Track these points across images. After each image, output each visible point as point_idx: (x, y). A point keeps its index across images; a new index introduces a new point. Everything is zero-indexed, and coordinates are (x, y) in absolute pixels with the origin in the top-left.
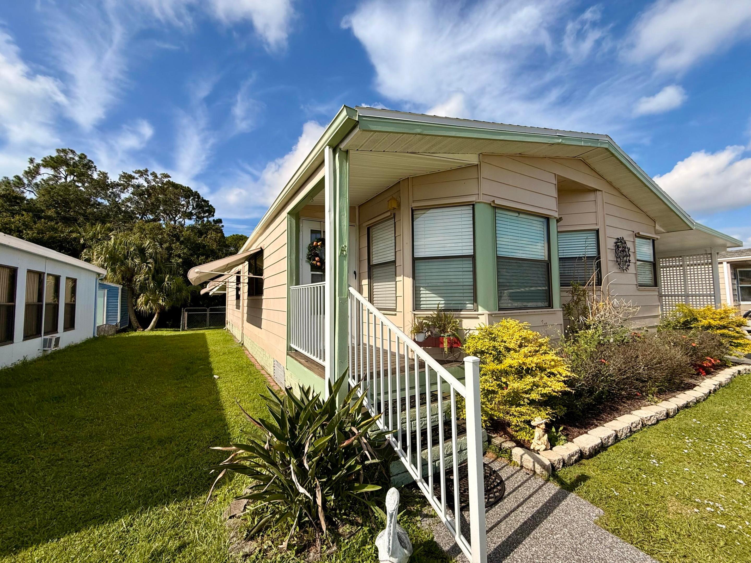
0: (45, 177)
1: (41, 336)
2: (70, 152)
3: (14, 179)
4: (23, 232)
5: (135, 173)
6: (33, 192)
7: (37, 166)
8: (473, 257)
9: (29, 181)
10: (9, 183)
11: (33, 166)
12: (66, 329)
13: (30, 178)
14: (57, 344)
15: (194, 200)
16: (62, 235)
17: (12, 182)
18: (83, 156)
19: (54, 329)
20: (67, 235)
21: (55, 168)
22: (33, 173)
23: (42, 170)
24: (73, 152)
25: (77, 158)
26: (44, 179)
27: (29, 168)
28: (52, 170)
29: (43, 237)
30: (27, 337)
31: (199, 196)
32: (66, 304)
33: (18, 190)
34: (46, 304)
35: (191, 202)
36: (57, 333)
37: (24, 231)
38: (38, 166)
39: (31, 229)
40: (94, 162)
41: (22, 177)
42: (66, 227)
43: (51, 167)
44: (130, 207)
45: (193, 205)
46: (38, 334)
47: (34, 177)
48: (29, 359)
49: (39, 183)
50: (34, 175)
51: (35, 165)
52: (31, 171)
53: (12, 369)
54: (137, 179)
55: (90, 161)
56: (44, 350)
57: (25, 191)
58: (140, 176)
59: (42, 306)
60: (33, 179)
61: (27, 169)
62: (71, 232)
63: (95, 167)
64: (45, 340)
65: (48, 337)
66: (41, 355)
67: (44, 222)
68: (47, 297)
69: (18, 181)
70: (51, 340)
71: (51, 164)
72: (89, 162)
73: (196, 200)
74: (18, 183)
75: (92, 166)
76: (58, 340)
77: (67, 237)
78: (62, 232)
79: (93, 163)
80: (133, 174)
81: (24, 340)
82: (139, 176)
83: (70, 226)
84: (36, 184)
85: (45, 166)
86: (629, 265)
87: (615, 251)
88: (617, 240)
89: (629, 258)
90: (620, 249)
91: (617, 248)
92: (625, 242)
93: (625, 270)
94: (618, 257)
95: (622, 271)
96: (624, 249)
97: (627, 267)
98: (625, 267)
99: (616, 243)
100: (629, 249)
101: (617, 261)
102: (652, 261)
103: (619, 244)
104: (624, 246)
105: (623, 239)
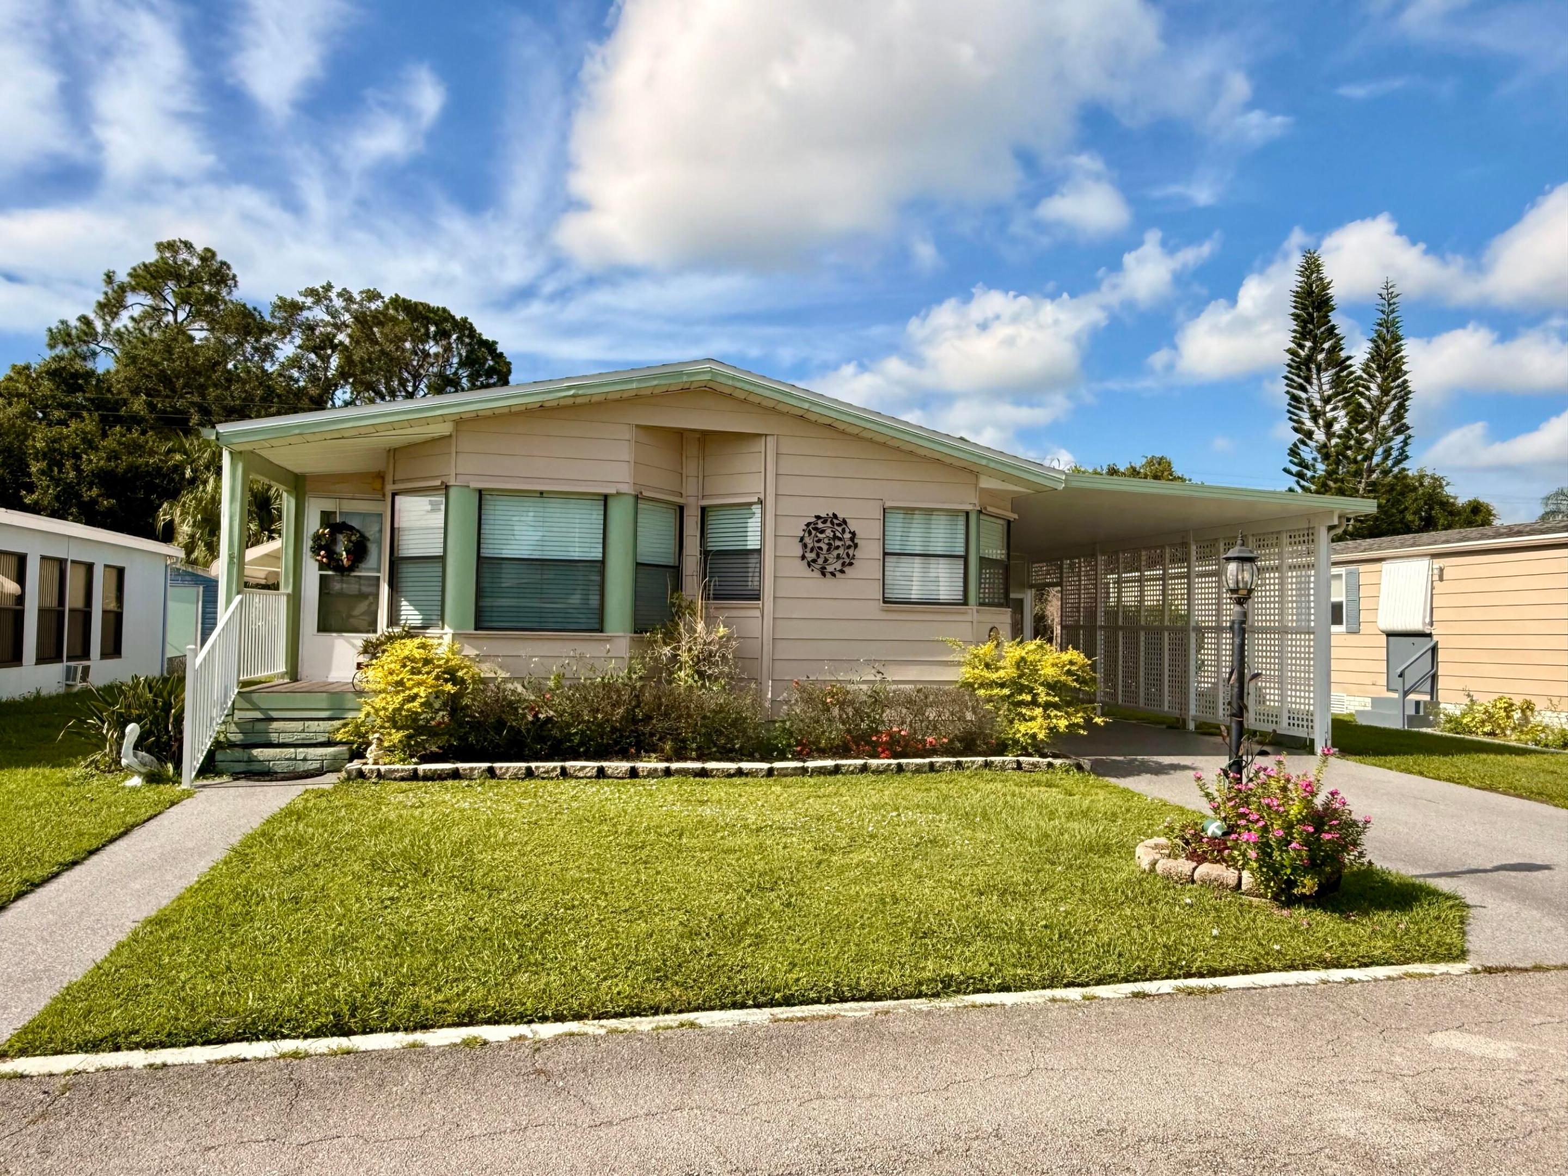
0: (137, 312)
1: (62, 661)
2: (182, 246)
3: (78, 324)
4: (81, 458)
5: (306, 296)
6: (112, 351)
7: (119, 291)
8: (442, 559)
9: (107, 325)
10: (69, 335)
11: (113, 291)
12: (104, 656)
13: (108, 318)
14: (85, 677)
15: (462, 343)
16: (151, 461)
17: (74, 332)
18: (209, 255)
19: (85, 654)
20: (160, 460)
21: (155, 291)
22: (114, 306)
23: (131, 298)
24: (188, 246)
25: (196, 262)
26: (136, 315)
27: (106, 293)
28: (149, 297)
29: (117, 467)
30: (42, 659)
31: (472, 329)
32: (105, 612)
33: (85, 348)
34: (70, 610)
35: (454, 346)
36: (89, 659)
37: (84, 456)
38: (122, 289)
39: (96, 449)
40: (232, 266)
41: (92, 316)
42: (160, 442)
43: (145, 289)
44: (297, 381)
45: (460, 355)
46: (58, 658)
47: (115, 315)
48: (44, 693)
49: (123, 330)
50: (115, 310)
51: (116, 287)
52: (109, 300)
53: (21, 704)
54: (309, 308)
55: (223, 263)
56: (67, 685)
57: (98, 349)
58: (318, 302)
59: (63, 612)
60: (113, 319)
61: (101, 298)
62: (170, 451)
63: (234, 276)
64: (68, 668)
65: (72, 664)
66: (62, 690)
67: (120, 433)
68: (74, 598)
69: (84, 328)
70: (76, 668)
71: (145, 285)
72: (221, 267)
73: (467, 340)
74: (86, 334)
75: (228, 275)
76: (86, 670)
77: (160, 464)
78: (152, 453)
79: (229, 268)
80: (301, 299)
81: (36, 664)
82: (314, 303)
83: (169, 439)
84: (118, 333)
85: (133, 289)
86: (851, 564)
87: (802, 539)
88: (813, 520)
89: (851, 552)
90: (820, 536)
91: (807, 535)
92: (845, 522)
93: (838, 574)
94: (808, 550)
95: (824, 574)
96: (838, 534)
97: (839, 567)
98: (830, 569)
99: (808, 525)
100: (853, 534)
101: (803, 557)
102: (962, 554)
103: (820, 525)
104: (840, 529)
105: (835, 516)
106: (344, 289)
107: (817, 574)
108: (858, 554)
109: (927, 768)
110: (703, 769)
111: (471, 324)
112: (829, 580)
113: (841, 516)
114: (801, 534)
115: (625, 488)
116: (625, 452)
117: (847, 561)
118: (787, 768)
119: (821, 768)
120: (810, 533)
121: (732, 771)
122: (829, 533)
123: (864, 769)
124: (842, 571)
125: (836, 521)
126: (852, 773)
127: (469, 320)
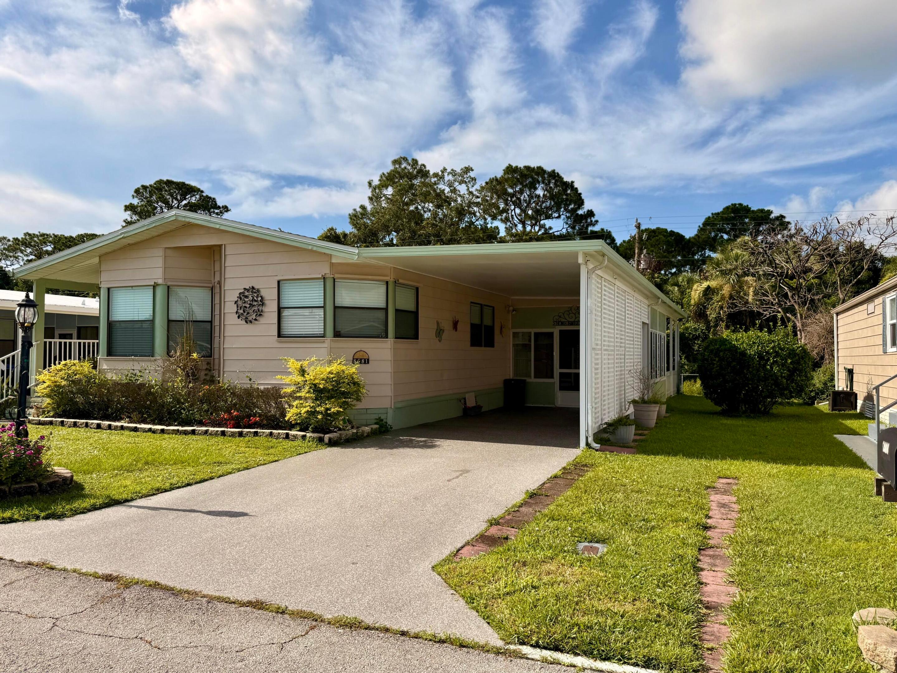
25: (409, 167)
50: (378, 200)
86: (260, 315)
87: (236, 302)
88: (242, 291)
89: (260, 308)
90: (246, 300)
91: (239, 300)
92: (258, 291)
93: (253, 321)
94: (239, 308)
95: (246, 322)
96: (255, 298)
97: (254, 318)
98: (250, 318)
99: (240, 294)
100: (261, 297)
101: (237, 312)
102: (323, 305)
103: (247, 294)
104: (256, 295)
105: (253, 288)
106: (452, 170)
107: (244, 322)
108: (265, 309)
109: (237, 435)
110: (136, 427)
111: (558, 173)
112: (249, 326)
113: (256, 287)
114: (236, 299)
115: (160, 281)
116: (159, 262)
117: (259, 313)
118: (169, 430)
119: (185, 430)
120: (241, 298)
121: (147, 430)
122: (251, 298)
123: (206, 432)
124: (256, 320)
125: (254, 291)
126: (200, 434)
127: (556, 171)
